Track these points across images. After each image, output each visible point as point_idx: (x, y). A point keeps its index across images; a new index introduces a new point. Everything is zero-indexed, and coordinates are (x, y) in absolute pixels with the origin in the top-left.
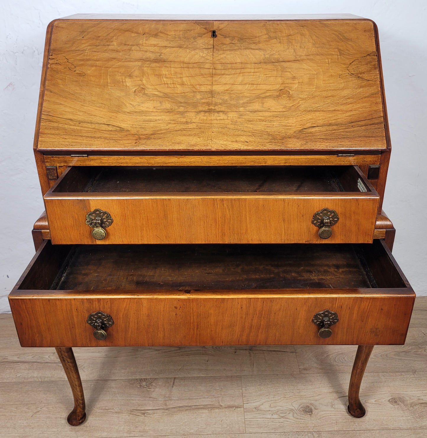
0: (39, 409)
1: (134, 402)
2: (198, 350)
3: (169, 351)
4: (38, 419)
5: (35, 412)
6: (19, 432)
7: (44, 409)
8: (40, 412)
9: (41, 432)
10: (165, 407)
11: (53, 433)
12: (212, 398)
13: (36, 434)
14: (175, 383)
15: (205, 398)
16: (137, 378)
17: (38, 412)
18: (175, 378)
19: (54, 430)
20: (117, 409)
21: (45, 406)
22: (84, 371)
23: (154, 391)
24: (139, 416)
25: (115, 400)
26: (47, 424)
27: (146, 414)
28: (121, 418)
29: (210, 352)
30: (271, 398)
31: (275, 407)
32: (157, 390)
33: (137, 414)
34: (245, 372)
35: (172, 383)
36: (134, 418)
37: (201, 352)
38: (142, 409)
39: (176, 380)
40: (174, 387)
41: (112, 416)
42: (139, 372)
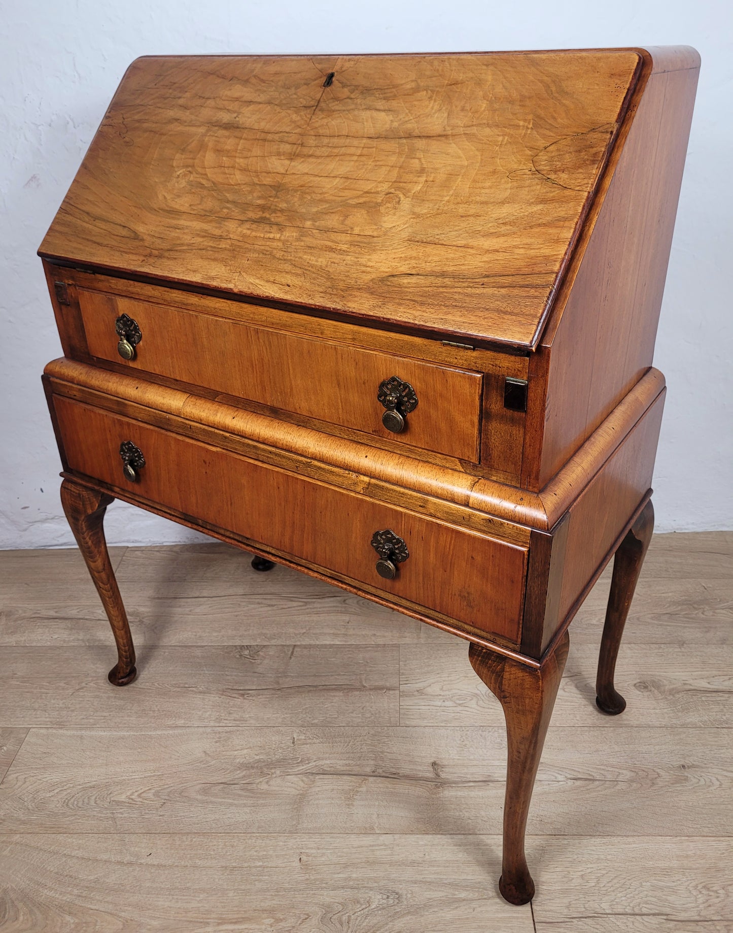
0: (84, 685)
1: (229, 678)
2: (334, 606)
3: (289, 608)
4: (81, 699)
5: (77, 688)
6: (51, 716)
7: (92, 684)
8: (85, 689)
9: (84, 717)
10: (276, 686)
11: (103, 718)
12: (350, 675)
13: (76, 719)
14: (295, 653)
15: (339, 675)
16: (237, 644)
17: (82, 688)
18: (295, 646)
19: (105, 714)
20: (202, 687)
21: (92, 680)
22: (155, 633)
23: (261, 664)
24: (235, 698)
25: (201, 674)
26: (94, 706)
27: (245, 696)
28: (207, 700)
29: (353, 610)
30: (445, 677)
31: (449, 690)
32: (266, 661)
33: (233, 696)
34: (407, 639)
35: (290, 653)
36: (228, 700)
37: (339, 609)
38: (242, 688)
39: (296, 649)
40: (293, 659)
41: (194, 697)
42: (240, 636)
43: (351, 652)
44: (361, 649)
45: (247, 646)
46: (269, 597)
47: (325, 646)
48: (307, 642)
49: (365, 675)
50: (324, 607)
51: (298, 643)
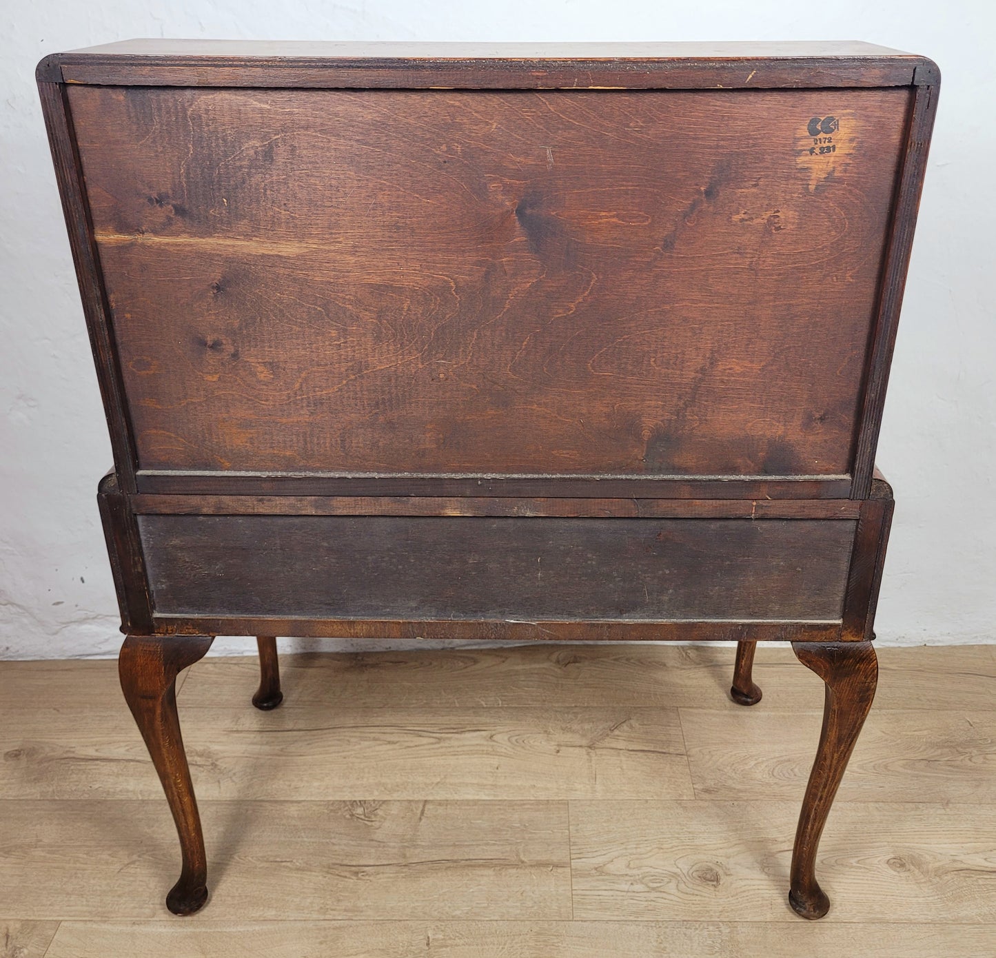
0: (135, 857)
1: (336, 848)
2: (477, 745)
3: (416, 746)
4: (131, 879)
5: (126, 862)
7: (146, 856)
8: (137, 863)
9: (137, 905)
10: (402, 861)
12: (502, 845)
13: (125, 908)
14: (426, 812)
15: (487, 844)
16: (346, 798)
17: (133, 862)
18: (426, 801)
20: (300, 861)
21: (147, 851)
23: (380, 827)
24: (346, 877)
25: (297, 843)
27: (360, 875)
28: (307, 881)
29: (503, 750)
30: (632, 848)
31: (639, 868)
32: (387, 824)
33: (342, 874)
34: (578, 792)
35: (419, 812)
36: (336, 881)
37: (485, 748)
38: (354, 863)
39: (427, 806)
40: (423, 821)
41: (288, 877)
42: (351, 787)
43: (502, 812)
44: (515, 807)
45: (360, 801)
46: (388, 730)
47: (466, 802)
48: (441, 795)
49: (523, 845)
50: (464, 746)
51: (430, 798)
